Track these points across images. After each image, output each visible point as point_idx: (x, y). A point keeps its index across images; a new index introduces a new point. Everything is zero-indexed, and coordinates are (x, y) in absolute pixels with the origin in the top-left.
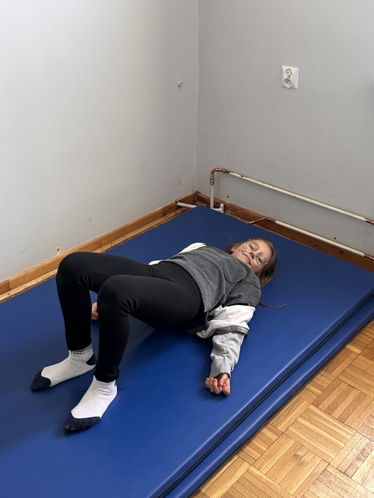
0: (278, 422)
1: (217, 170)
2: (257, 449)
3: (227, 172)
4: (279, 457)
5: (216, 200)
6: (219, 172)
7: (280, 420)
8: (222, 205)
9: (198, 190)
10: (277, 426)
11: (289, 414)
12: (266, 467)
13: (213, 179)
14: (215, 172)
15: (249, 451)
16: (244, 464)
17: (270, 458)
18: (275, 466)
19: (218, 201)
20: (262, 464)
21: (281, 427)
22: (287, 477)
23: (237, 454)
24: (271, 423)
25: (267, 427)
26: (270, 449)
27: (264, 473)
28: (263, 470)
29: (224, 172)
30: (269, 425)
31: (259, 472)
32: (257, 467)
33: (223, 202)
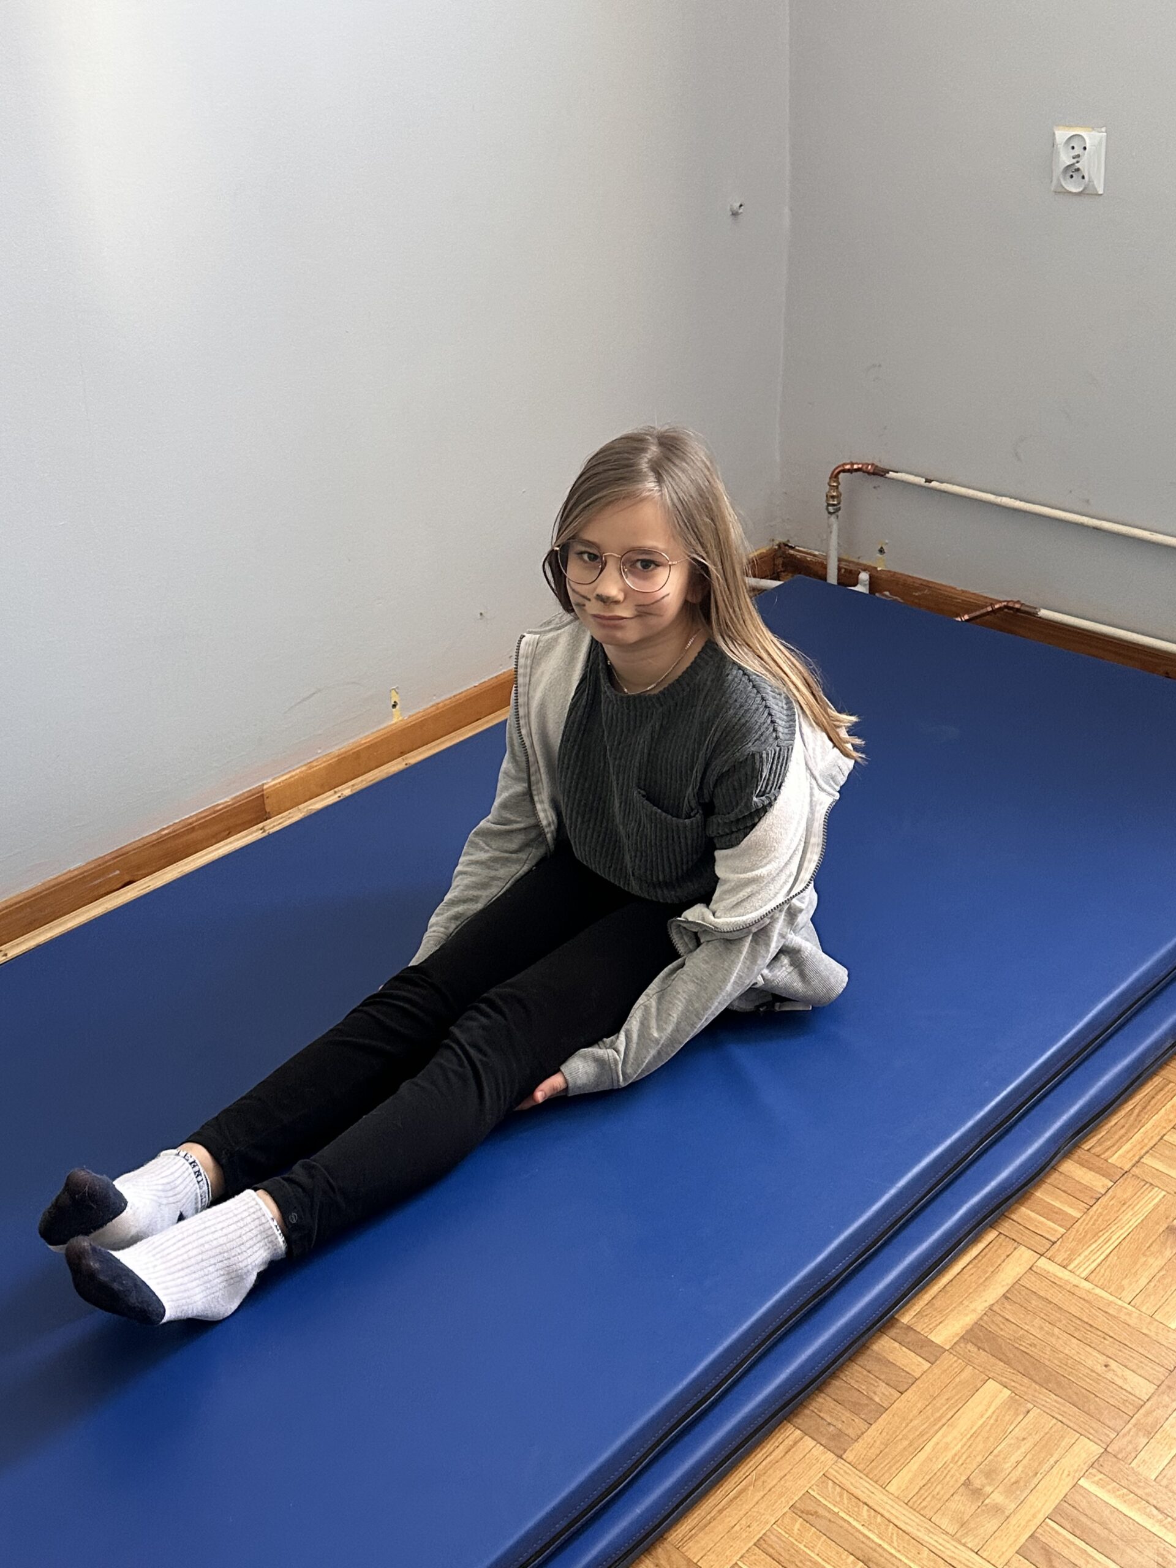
0: (1109, 1143)
1: (848, 467)
2: (1051, 1213)
3: (879, 473)
4: (1122, 1233)
5: (843, 565)
6: (854, 474)
7: (1112, 1141)
8: (864, 576)
9: (784, 540)
10: (1107, 1154)
11: (1139, 1123)
12: (1087, 1258)
13: (838, 497)
14: (841, 475)
15: (1030, 1219)
16: (1016, 1253)
17: (1096, 1235)
18: (1113, 1258)
19: (852, 567)
20: (1073, 1254)
21: (1119, 1158)
22: (1152, 1284)
23: (992, 1226)
24: (1086, 1146)
25: (1075, 1157)
26: (1091, 1212)
27: (1084, 1275)
28: (1078, 1266)
29: (869, 473)
30: (1080, 1153)
31: (1067, 1273)
32: (1059, 1259)
33: (865, 569)
